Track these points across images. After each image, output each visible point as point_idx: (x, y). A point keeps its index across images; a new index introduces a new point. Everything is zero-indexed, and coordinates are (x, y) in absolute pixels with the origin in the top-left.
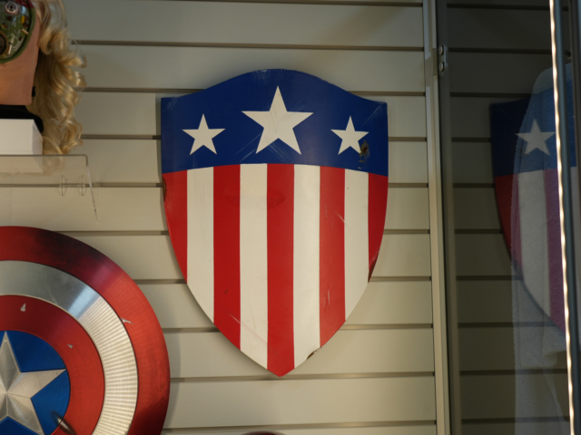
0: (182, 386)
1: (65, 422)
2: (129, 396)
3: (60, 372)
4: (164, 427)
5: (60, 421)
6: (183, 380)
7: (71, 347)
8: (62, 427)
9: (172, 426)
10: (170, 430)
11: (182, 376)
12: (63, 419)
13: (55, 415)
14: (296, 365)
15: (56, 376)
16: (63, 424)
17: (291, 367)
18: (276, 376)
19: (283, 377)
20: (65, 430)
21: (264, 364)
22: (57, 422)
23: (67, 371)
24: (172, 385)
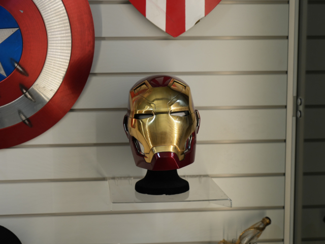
0: (103, 43)
1: (20, 66)
2: (65, 48)
3: (15, 30)
4: (91, 72)
5: (16, 65)
6: (104, 39)
7: (22, 12)
8: (18, 69)
9: (96, 71)
10: (95, 74)
11: (103, 35)
12: (18, 64)
13: (13, 61)
14: (187, 28)
15: (12, 33)
16: (18, 67)
17: (183, 30)
18: (172, 37)
19: (177, 38)
20: (20, 72)
21: (163, 28)
22: (15, 66)
23: (20, 29)
24: (96, 43)
